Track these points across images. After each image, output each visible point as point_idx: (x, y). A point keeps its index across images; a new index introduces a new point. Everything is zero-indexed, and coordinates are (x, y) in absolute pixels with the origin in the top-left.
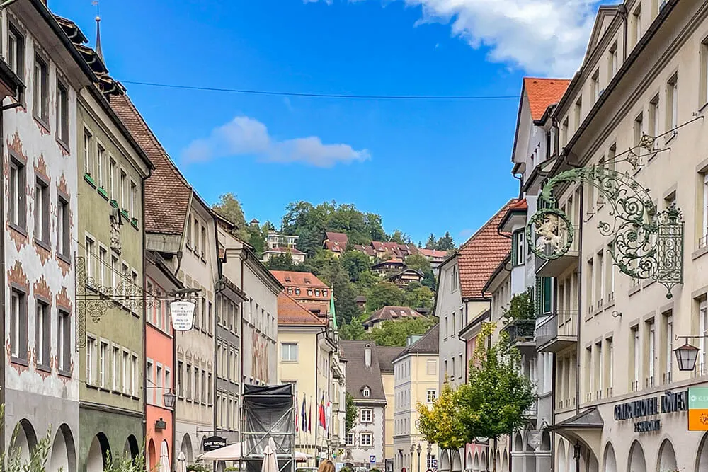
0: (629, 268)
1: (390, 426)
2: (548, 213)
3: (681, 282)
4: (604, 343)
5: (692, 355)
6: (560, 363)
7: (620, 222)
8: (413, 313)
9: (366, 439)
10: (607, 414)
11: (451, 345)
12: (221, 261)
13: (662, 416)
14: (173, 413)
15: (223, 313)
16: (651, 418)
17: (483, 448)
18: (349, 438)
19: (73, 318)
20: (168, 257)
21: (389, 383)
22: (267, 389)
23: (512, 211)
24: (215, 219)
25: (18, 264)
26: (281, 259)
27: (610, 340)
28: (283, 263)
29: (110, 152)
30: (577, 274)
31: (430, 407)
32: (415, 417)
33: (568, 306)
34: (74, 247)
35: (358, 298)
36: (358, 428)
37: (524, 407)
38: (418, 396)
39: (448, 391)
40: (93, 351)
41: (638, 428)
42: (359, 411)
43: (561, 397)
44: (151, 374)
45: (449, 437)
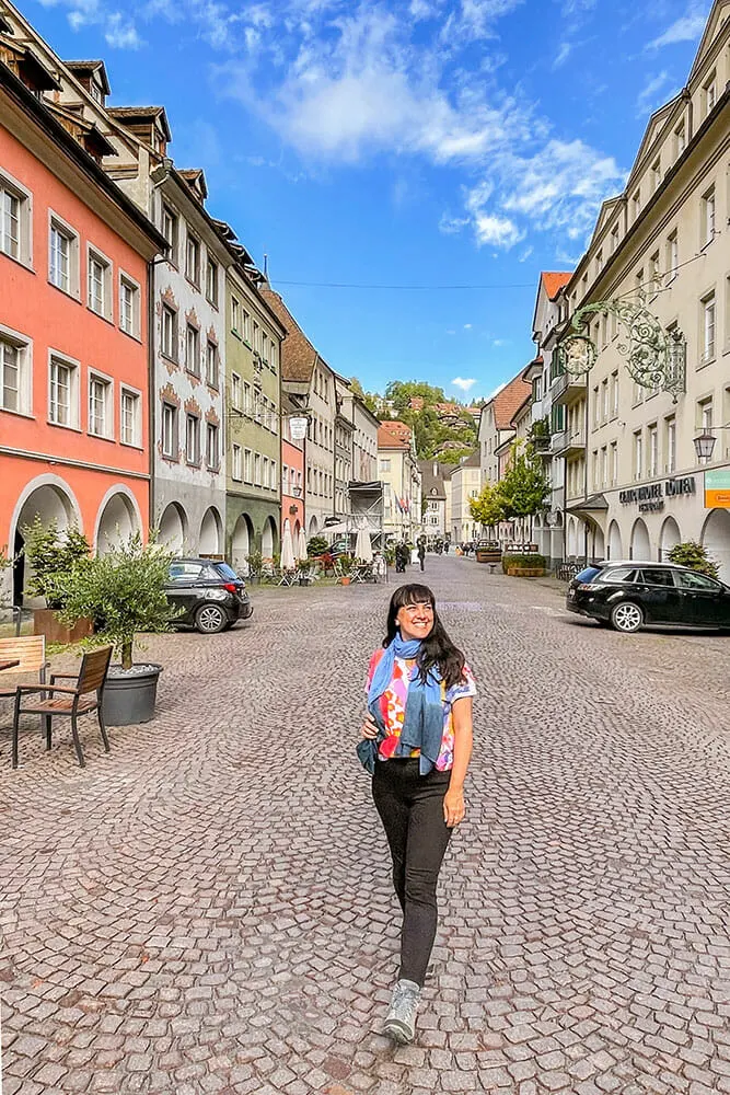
0: (642, 380)
1: (449, 512)
2: (576, 338)
3: (685, 391)
4: (609, 447)
5: (710, 443)
6: (570, 465)
7: (635, 343)
8: (463, 446)
9: (434, 520)
10: (613, 500)
11: (489, 459)
12: (338, 405)
13: (665, 498)
14: (304, 501)
15: (340, 437)
16: (654, 500)
17: (511, 525)
18: (423, 520)
19: (220, 431)
20: (301, 397)
21: (448, 485)
22: (364, 484)
23: (532, 364)
24: (335, 377)
25: (170, 385)
26: (384, 414)
27: (614, 444)
28: (386, 417)
29: (253, 317)
30: (584, 400)
31: (476, 499)
32: (466, 505)
33: (577, 424)
34: (222, 380)
35: (430, 437)
36: (429, 514)
37: (544, 497)
38: (466, 492)
39: (488, 488)
40: (239, 456)
41: (641, 508)
42: (430, 503)
43: (571, 489)
44: (286, 475)
45: (488, 519)
